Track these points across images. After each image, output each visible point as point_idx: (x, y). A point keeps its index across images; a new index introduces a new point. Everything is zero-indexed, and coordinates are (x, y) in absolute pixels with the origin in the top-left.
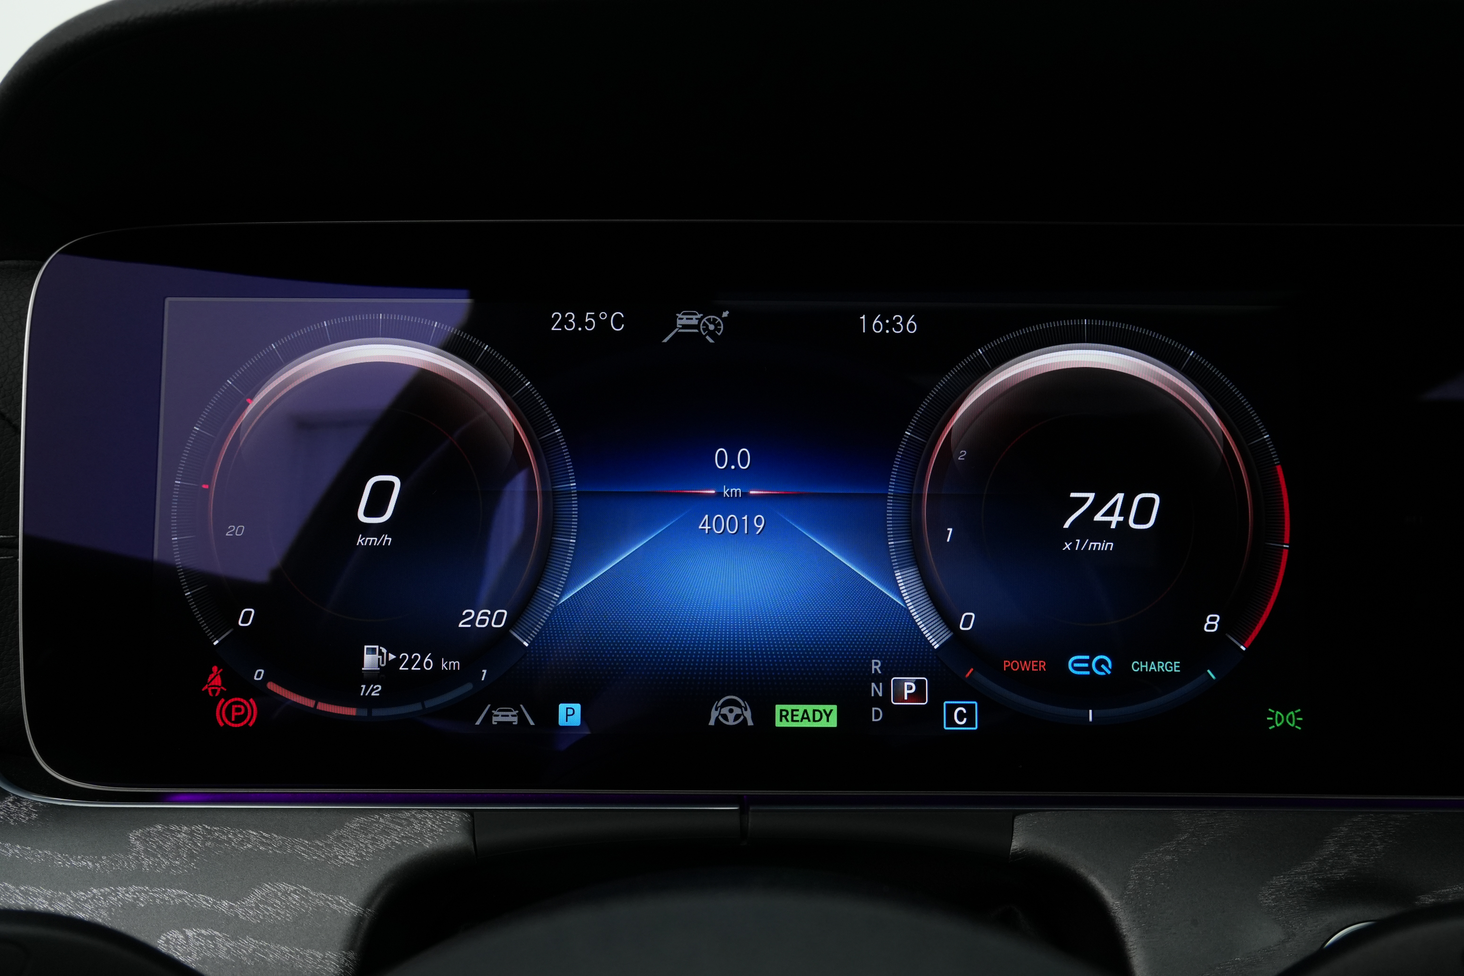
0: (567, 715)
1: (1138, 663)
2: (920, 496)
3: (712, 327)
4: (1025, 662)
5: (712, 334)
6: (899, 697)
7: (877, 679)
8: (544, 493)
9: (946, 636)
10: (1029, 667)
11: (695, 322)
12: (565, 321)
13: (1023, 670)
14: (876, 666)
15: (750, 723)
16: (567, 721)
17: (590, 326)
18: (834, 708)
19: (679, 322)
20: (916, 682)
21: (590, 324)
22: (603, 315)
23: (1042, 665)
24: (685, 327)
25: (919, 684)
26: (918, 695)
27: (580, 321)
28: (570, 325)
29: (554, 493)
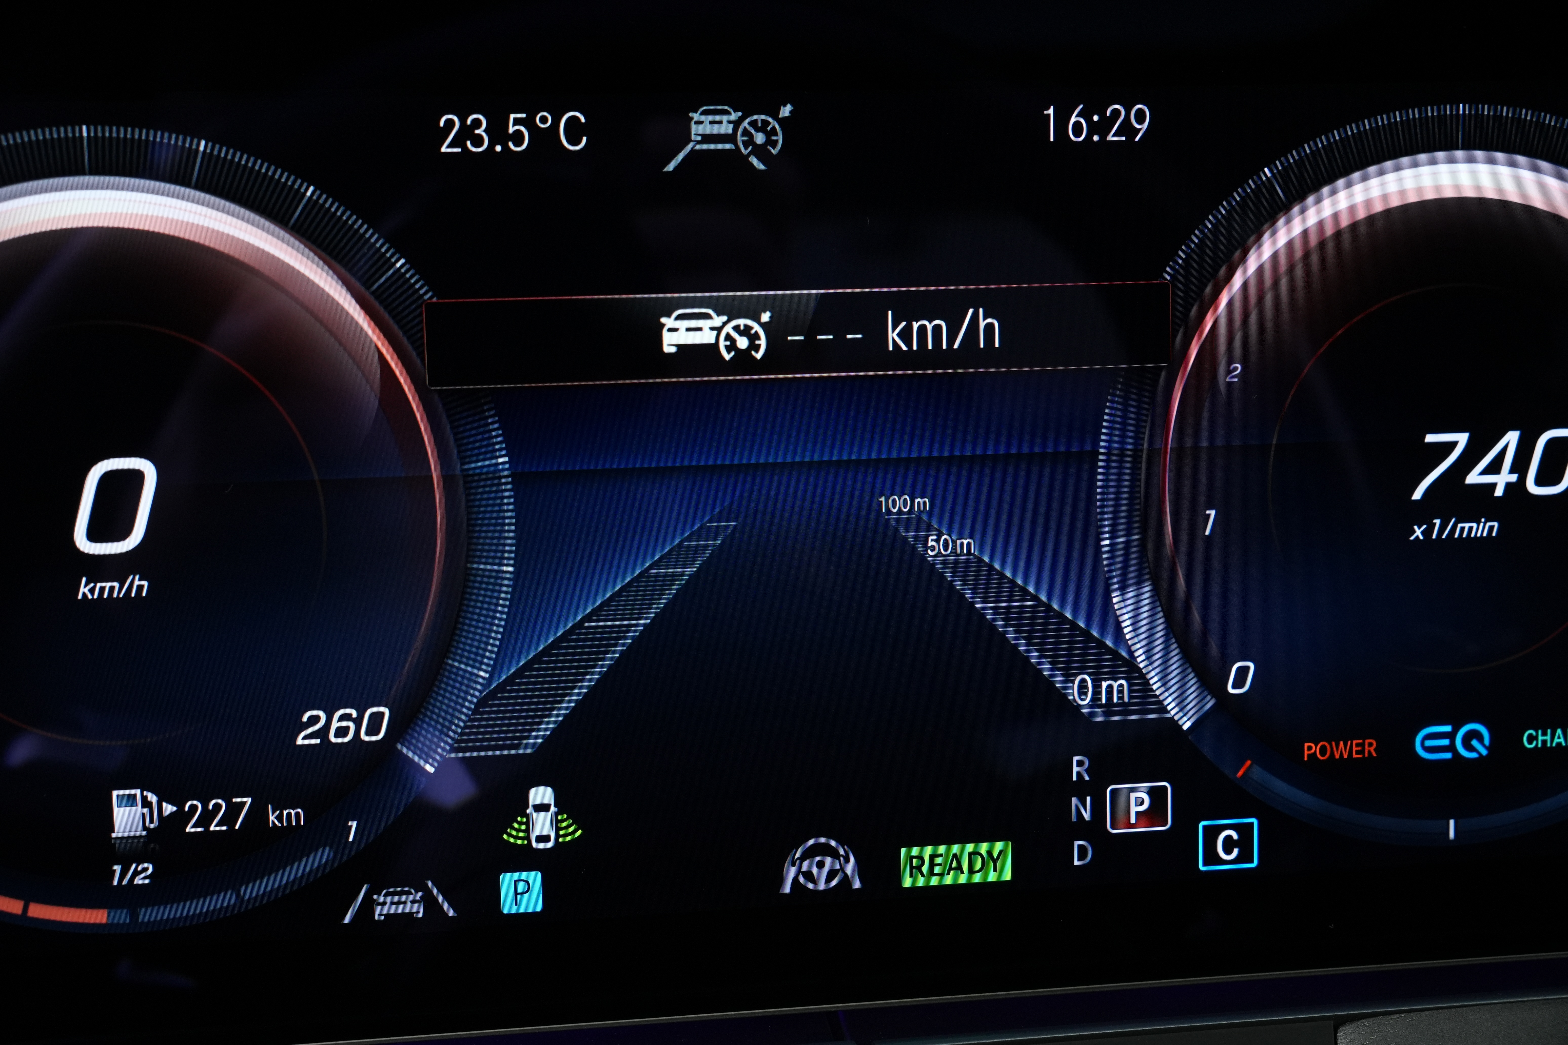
0: (516, 894)
1: (1534, 733)
2: (1157, 452)
3: (760, 138)
4: (1341, 744)
5: (760, 151)
6: (1121, 818)
7: (1081, 789)
8: (447, 479)
9: (1203, 705)
10: (1347, 753)
11: (727, 129)
12: (467, 133)
13: (1337, 757)
14: (1080, 767)
15: (856, 884)
16: (516, 904)
17: (519, 142)
18: (1006, 846)
19: (696, 130)
20: (1152, 792)
21: (518, 138)
22: (543, 119)
23: (1371, 747)
24: (707, 138)
25: (1157, 795)
26: (1155, 813)
27: (498, 132)
28: (478, 141)
29: (467, 477)
